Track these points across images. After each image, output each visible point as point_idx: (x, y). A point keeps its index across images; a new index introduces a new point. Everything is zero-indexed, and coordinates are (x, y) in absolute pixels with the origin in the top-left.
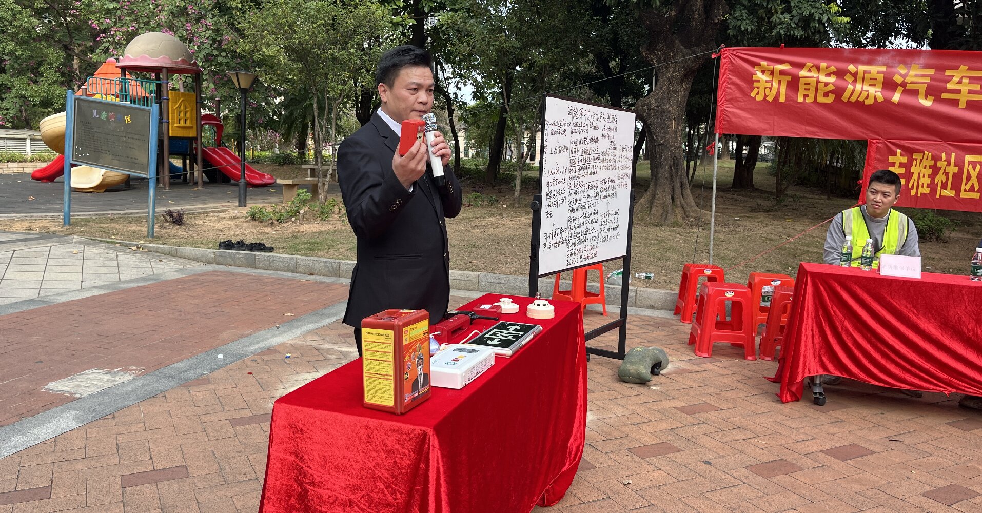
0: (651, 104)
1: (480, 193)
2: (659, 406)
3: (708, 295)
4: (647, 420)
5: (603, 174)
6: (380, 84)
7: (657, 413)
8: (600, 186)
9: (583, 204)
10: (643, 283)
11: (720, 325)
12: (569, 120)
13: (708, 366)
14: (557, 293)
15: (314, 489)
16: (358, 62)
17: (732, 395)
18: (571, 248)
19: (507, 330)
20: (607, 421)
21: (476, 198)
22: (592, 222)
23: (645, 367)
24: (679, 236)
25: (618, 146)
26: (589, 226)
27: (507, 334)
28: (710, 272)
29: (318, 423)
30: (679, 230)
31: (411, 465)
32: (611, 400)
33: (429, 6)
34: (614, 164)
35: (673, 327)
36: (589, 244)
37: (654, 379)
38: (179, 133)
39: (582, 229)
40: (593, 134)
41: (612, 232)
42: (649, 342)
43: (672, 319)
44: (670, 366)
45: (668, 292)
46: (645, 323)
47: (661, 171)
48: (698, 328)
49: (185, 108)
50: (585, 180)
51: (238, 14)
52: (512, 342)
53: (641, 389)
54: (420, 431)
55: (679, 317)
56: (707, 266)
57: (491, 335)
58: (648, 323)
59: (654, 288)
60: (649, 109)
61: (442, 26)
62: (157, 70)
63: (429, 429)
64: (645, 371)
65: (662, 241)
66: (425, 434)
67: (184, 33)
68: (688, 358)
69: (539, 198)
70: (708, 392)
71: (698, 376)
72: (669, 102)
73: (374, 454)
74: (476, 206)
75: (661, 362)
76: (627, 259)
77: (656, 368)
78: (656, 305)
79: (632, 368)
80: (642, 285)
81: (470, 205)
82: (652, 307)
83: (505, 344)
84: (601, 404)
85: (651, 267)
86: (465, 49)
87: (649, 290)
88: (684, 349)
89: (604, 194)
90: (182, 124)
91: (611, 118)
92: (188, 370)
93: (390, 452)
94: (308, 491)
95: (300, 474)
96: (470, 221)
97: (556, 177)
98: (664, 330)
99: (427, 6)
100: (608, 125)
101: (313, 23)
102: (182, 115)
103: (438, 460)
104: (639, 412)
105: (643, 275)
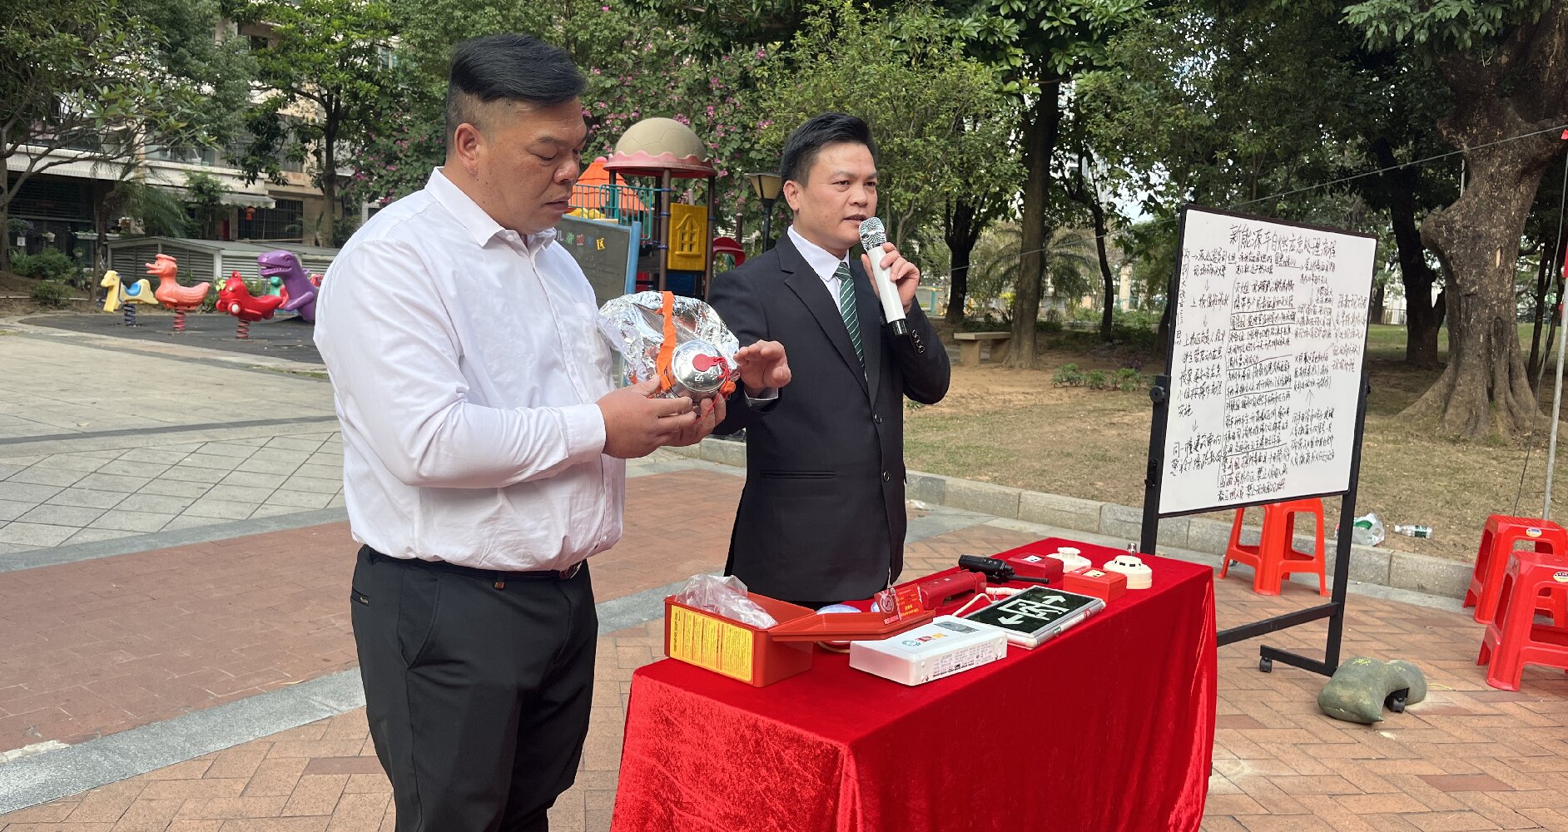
0: (1453, 222)
1: (1136, 368)
2: (1387, 768)
3: (1521, 577)
4: (1356, 791)
5: (1299, 346)
6: (788, 182)
7: (1380, 781)
8: (1295, 365)
9: (1257, 396)
10: (1409, 544)
11: (1539, 633)
12: (1233, 249)
13: (1508, 707)
14: (1235, 548)
15: (681, 812)
16: (939, 156)
17: (1544, 766)
18: (1228, 471)
19: (1041, 601)
20: (1278, 781)
21: (1127, 377)
22: (1276, 427)
23: (1371, 695)
24: (1495, 462)
25: (1336, 298)
26: (1267, 434)
27: (1037, 610)
28: (1540, 533)
29: (689, 711)
30: (1498, 452)
31: (816, 797)
32: (1295, 745)
33: (1065, 63)
34: (1327, 327)
35: (1455, 629)
36: (1267, 467)
37: (1391, 719)
38: (681, 265)
39: (1253, 439)
40: (1280, 274)
41: (1317, 449)
42: (1398, 650)
43: (1457, 615)
44: (1429, 698)
45: (1454, 563)
46: (1399, 616)
47: (1469, 343)
48: (1496, 635)
49: (692, 228)
50: (1262, 354)
51: (764, 86)
52: (1042, 623)
53: (1360, 733)
54: (829, 747)
55: (1471, 611)
56: (1536, 523)
57: (1008, 608)
58: (1405, 616)
59: (1431, 554)
60: (1450, 230)
61: (1084, 94)
62: (656, 173)
63: (843, 745)
64: (1371, 701)
65: (1457, 471)
66: (836, 751)
67: (704, 119)
68: (1471, 688)
69: (1165, 381)
70: (1496, 755)
71: (1484, 722)
72: (1490, 219)
73: (763, 772)
74: (1125, 390)
75: (1408, 689)
76: (1349, 499)
77: (1397, 699)
78: (1428, 587)
79: (1344, 694)
80: (1406, 547)
81: (1115, 389)
82: (1421, 589)
83: (1029, 625)
84: (1274, 750)
85: (1429, 517)
86: (1117, 131)
87: (1416, 557)
88: (1466, 672)
89: (1304, 379)
90: (686, 251)
91: (1322, 247)
92: (623, 613)
93: (786, 774)
94: (673, 815)
95: (662, 787)
96: (1104, 415)
97: (1202, 346)
98: (1434, 633)
99: (1062, 65)
100: (1313, 259)
101: (872, 96)
102: (686, 238)
103: (854, 798)
104: (1345, 774)
105: (1411, 529)
